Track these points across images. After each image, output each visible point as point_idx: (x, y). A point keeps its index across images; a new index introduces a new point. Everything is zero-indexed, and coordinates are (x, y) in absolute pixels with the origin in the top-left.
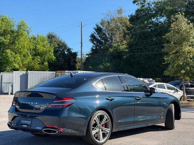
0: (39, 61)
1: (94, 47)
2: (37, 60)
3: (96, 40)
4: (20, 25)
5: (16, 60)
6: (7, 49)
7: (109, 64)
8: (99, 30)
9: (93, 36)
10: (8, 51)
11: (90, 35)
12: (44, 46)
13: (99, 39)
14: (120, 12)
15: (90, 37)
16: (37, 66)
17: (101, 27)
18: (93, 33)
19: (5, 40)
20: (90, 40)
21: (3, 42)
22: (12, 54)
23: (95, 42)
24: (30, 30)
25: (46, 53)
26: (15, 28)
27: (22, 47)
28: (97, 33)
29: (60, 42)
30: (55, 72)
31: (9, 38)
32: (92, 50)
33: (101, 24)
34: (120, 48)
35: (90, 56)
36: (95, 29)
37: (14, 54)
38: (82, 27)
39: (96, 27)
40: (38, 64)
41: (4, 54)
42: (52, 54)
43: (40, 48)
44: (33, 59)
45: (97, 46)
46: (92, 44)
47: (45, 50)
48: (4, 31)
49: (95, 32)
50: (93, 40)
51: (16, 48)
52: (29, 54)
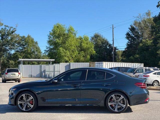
0: (83, 55)
1: (129, 42)
2: (82, 54)
3: (130, 37)
4: (69, 30)
5: (66, 54)
6: (60, 47)
7: (138, 56)
8: (132, 29)
9: (128, 34)
10: (61, 49)
11: (126, 34)
12: (87, 44)
13: (133, 36)
14: (148, 14)
15: (126, 35)
16: (82, 59)
17: (135, 27)
18: (128, 32)
19: (59, 41)
20: (126, 37)
21: (58, 42)
22: (63, 51)
23: (130, 39)
24: (76, 33)
25: (88, 49)
26: (66, 32)
27: (70, 45)
28: (131, 32)
29: (104, 40)
30: (89, 63)
31: (62, 39)
32: (128, 45)
33: (134, 25)
34: (148, 43)
35: (126, 49)
36: (129, 29)
37: (65, 50)
38: (113, 29)
39: (130, 27)
40: (83, 57)
41: (58, 51)
42: (93, 50)
43: (84, 45)
44: (79, 53)
45: (131, 41)
46: (128, 41)
47: (88, 47)
48: (59, 34)
49: (130, 31)
50: (128, 37)
51: (66, 46)
52: (76, 50)
